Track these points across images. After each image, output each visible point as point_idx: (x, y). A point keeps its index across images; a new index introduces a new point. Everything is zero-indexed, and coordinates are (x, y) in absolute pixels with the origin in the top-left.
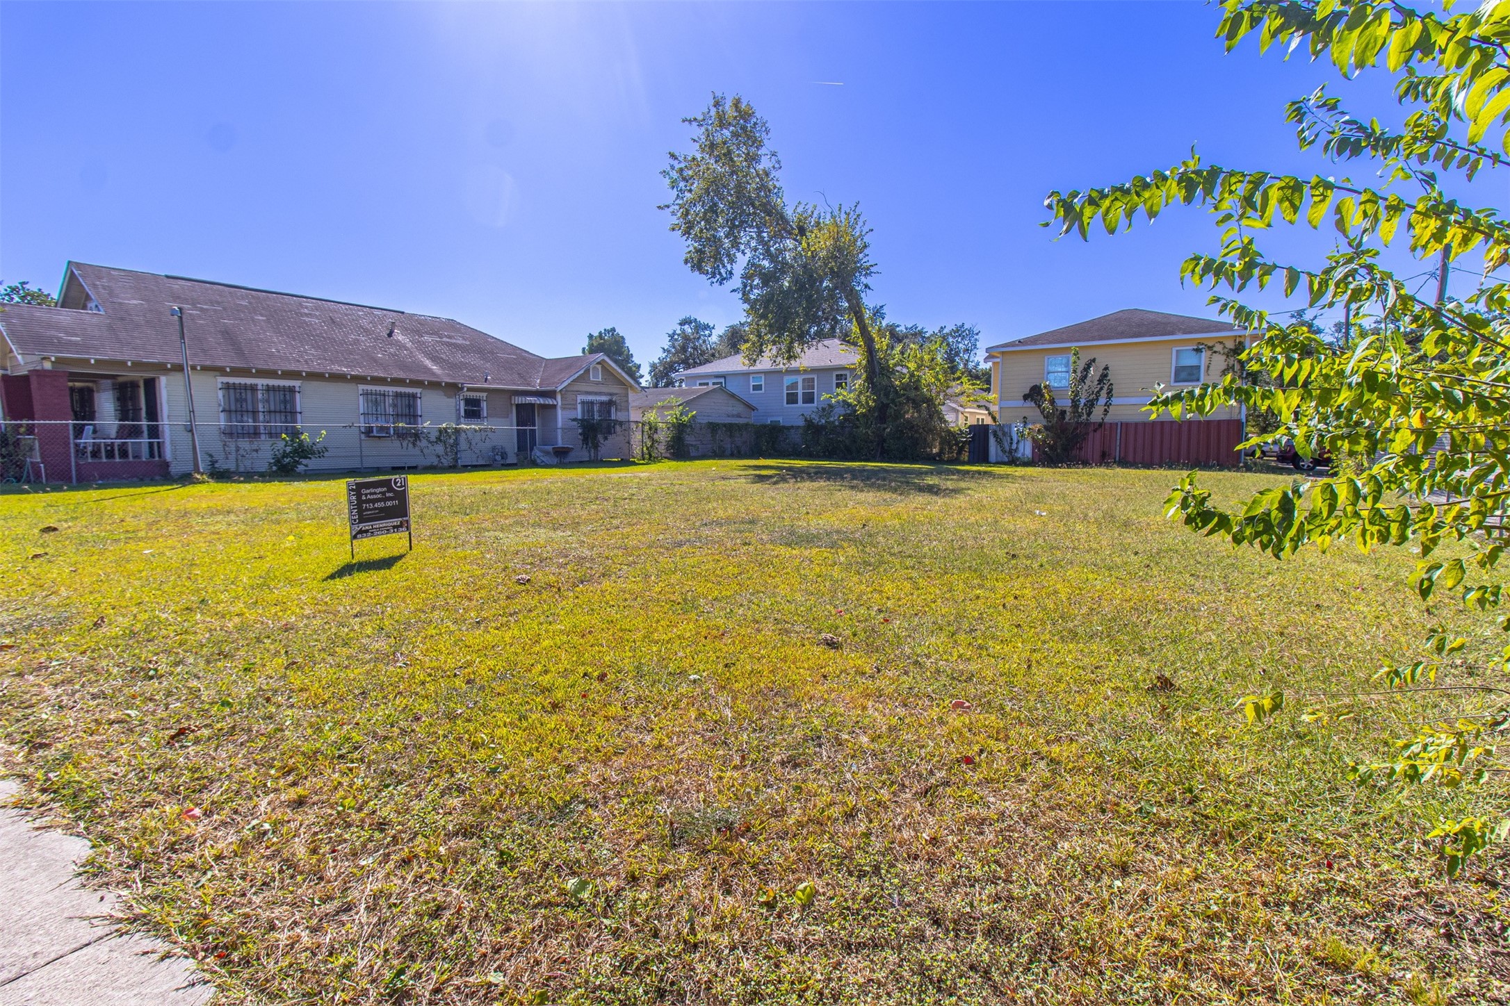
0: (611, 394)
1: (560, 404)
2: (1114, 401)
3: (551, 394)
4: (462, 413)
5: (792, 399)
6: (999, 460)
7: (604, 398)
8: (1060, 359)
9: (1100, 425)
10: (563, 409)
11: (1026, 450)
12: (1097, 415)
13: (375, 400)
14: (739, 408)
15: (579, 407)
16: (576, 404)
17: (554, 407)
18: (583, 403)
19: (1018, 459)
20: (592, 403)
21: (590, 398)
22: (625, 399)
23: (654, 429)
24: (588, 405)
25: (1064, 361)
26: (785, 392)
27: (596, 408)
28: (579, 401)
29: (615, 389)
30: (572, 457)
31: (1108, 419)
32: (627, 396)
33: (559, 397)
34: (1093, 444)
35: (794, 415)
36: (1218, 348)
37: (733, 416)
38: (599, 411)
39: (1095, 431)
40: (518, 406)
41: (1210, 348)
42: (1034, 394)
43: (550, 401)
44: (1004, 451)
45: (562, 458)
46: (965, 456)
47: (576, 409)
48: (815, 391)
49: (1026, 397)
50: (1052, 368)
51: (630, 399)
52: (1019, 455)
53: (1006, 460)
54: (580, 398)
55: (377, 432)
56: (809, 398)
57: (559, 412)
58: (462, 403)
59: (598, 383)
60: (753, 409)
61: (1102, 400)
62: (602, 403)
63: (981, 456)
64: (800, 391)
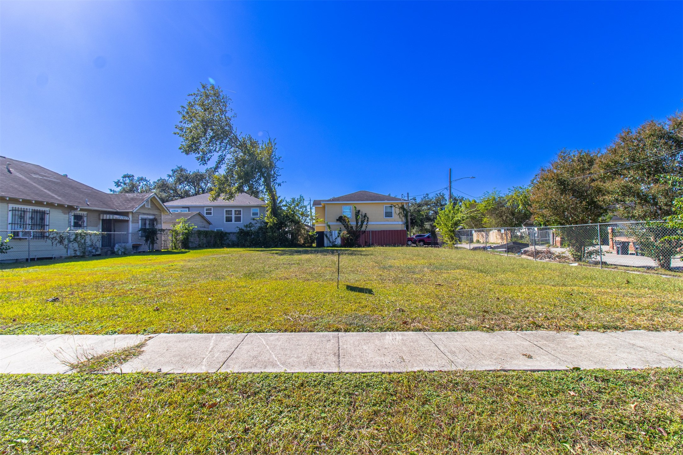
0: (154, 215)
1: (131, 219)
2: (369, 223)
3: (126, 214)
4: (72, 224)
5: (229, 220)
6: (328, 245)
7: (151, 217)
8: (348, 207)
9: (365, 232)
10: (133, 222)
11: (339, 241)
12: (363, 228)
13: (22, 215)
14: (205, 224)
15: (140, 221)
16: (138, 220)
17: (127, 221)
18: (142, 219)
19: (336, 245)
20: (145, 219)
21: (145, 217)
22: (160, 217)
23: (177, 233)
24: (144, 220)
25: (349, 208)
26: (225, 216)
27: (148, 222)
28: (140, 218)
29: (156, 212)
30: (141, 249)
31: (367, 230)
32: (161, 216)
33: (130, 216)
34: (362, 239)
35: (233, 227)
36: (397, 206)
37: (202, 227)
38: (149, 224)
39: (363, 234)
40: (103, 220)
41: (395, 206)
42: (341, 219)
43: (126, 218)
44: (330, 242)
45: (136, 250)
46: (314, 245)
47: (138, 222)
48: (242, 216)
49: (337, 220)
50: (345, 211)
51: (162, 217)
52: (336, 243)
53: (331, 245)
54: (141, 216)
55: (23, 235)
56: (238, 219)
57: (131, 224)
58: (73, 218)
59: (149, 209)
60: (209, 223)
61: (365, 223)
62: (150, 220)
63: (321, 244)
64: (233, 216)
